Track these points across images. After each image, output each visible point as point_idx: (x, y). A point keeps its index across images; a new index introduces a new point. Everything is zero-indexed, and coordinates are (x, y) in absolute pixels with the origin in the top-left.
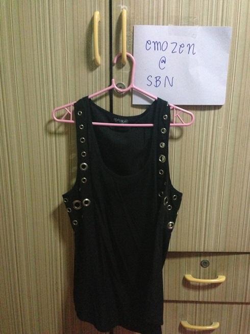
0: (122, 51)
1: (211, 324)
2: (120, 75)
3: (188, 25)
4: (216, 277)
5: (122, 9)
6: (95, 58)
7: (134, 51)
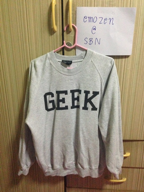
0: (69, 23)
1: (121, 179)
2: (69, 38)
3: (110, 6)
4: (125, 154)
6: (53, 27)
7: (77, 23)
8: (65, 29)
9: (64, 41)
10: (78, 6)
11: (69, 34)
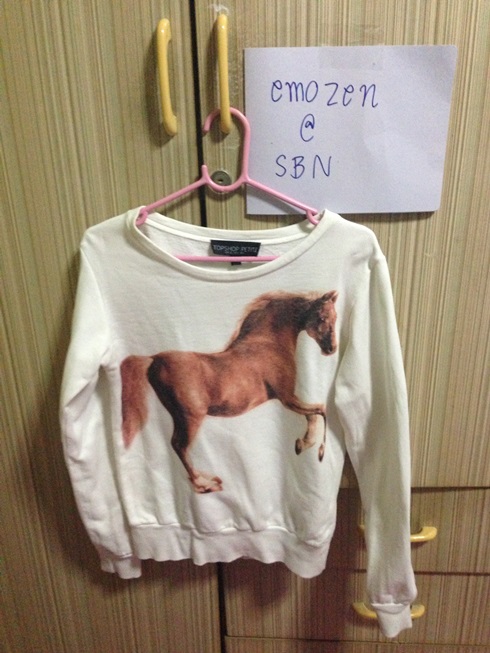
0: (221, 105)
2: (219, 156)
3: (362, 43)
4: (419, 531)
5: (218, 13)
6: (164, 119)
7: (246, 103)
8: (207, 125)
9: (204, 166)
10: (251, 46)
11: (221, 144)
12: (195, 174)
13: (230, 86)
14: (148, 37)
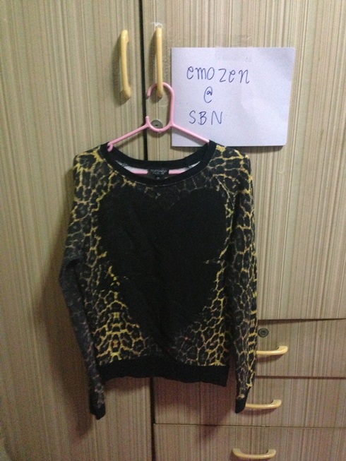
0: (158, 80)
1: (271, 402)
2: (156, 111)
3: (240, 46)
4: (276, 348)
5: (157, 27)
8: (149, 93)
9: (147, 117)
10: (176, 46)
11: (157, 104)
12: (141, 122)
13: (163, 70)
14: (115, 40)
